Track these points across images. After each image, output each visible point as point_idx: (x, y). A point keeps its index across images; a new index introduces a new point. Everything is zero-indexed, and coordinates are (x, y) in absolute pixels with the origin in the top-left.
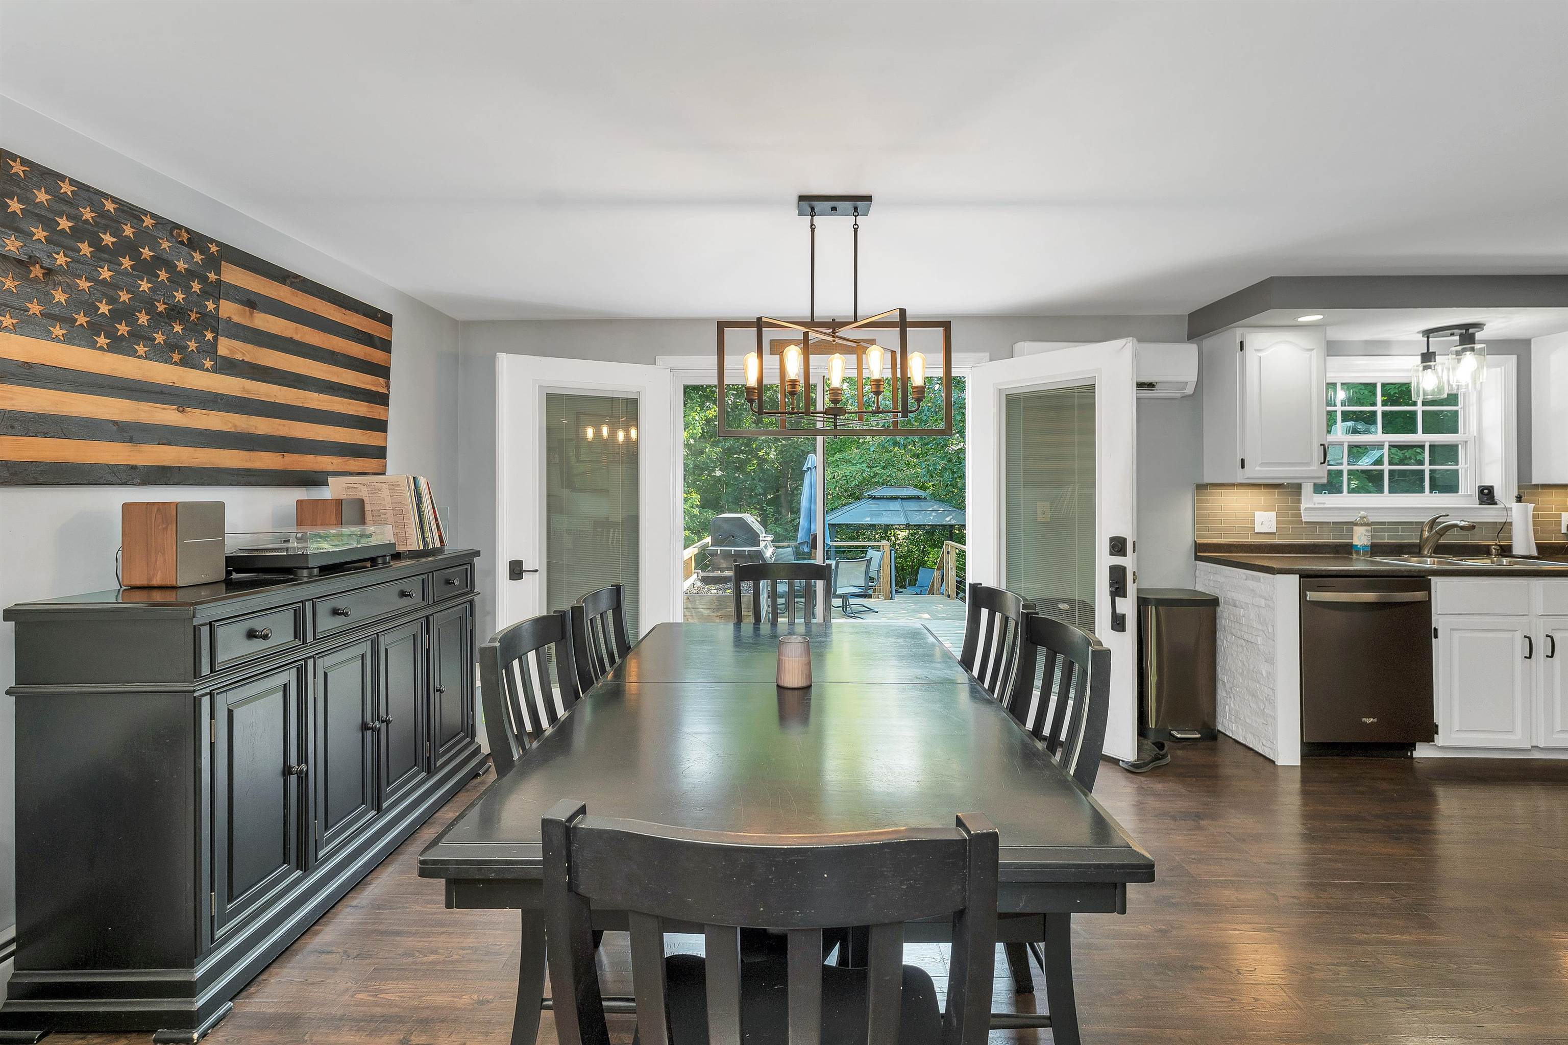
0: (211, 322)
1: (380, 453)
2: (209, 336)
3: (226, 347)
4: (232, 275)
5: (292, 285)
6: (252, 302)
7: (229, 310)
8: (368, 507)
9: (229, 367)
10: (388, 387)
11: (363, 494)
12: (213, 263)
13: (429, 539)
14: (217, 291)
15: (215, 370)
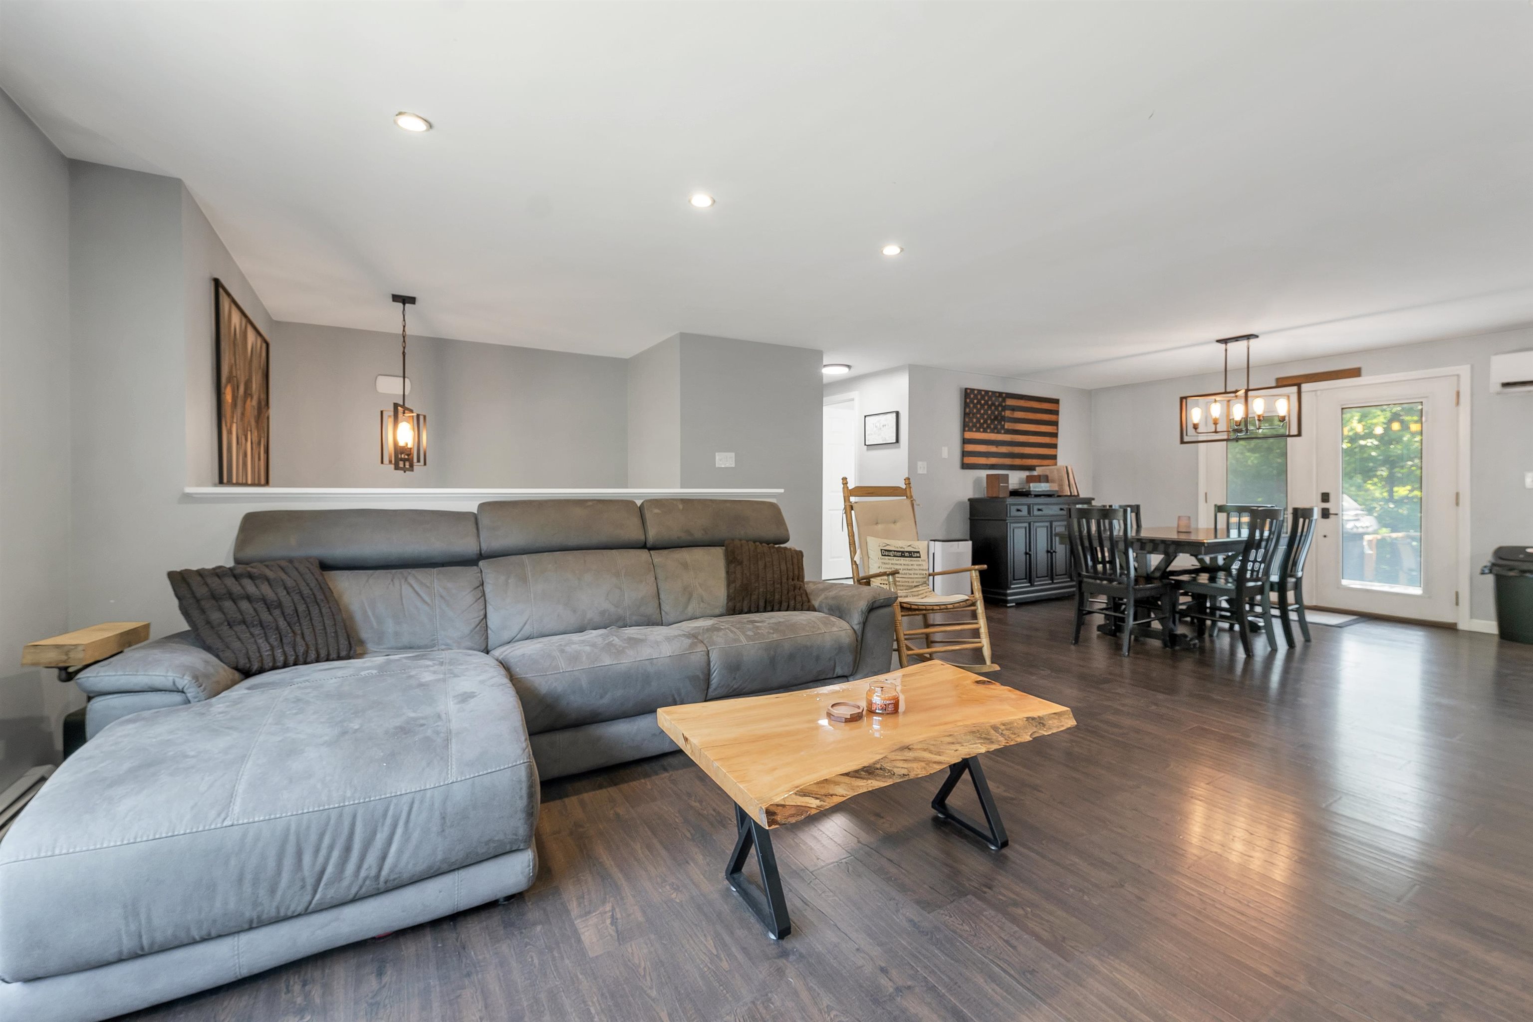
0: (1004, 419)
1: (1054, 457)
2: (1003, 423)
3: (1008, 426)
4: (1010, 402)
5: (1026, 399)
6: (1014, 409)
7: (1008, 413)
8: (1050, 478)
9: (1008, 432)
10: (1058, 429)
11: (1048, 473)
12: (1004, 400)
13: (1072, 491)
14: (1005, 408)
15: (1004, 433)
